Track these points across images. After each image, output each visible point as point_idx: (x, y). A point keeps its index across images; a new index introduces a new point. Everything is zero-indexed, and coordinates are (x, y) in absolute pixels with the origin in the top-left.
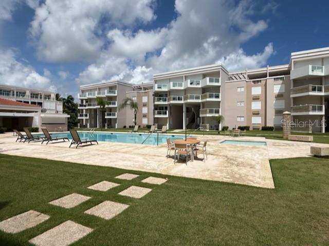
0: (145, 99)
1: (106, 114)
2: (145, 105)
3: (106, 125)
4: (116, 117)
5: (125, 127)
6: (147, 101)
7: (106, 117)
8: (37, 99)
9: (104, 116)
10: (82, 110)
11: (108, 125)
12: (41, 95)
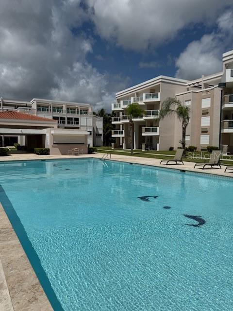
0: (206, 104)
1: (144, 129)
2: (205, 113)
3: (143, 145)
4: (157, 134)
5: (171, 149)
6: (209, 106)
7: (143, 134)
8: (73, 114)
9: (141, 132)
10: (119, 125)
11: (146, 146)
12: (78, 110)
